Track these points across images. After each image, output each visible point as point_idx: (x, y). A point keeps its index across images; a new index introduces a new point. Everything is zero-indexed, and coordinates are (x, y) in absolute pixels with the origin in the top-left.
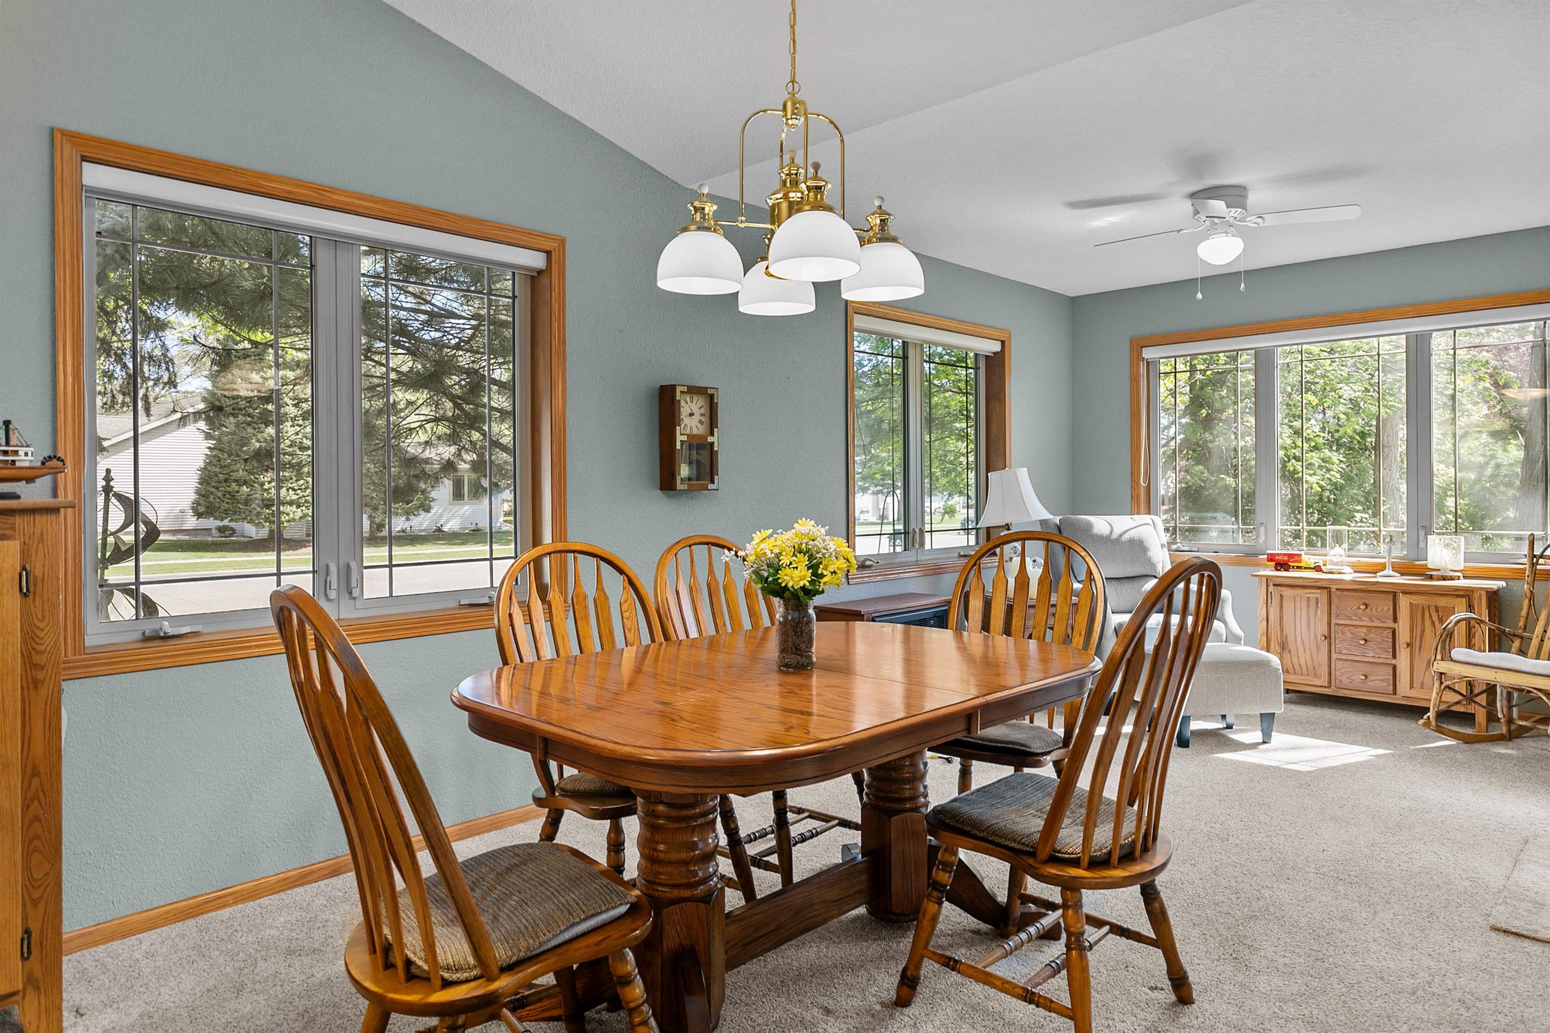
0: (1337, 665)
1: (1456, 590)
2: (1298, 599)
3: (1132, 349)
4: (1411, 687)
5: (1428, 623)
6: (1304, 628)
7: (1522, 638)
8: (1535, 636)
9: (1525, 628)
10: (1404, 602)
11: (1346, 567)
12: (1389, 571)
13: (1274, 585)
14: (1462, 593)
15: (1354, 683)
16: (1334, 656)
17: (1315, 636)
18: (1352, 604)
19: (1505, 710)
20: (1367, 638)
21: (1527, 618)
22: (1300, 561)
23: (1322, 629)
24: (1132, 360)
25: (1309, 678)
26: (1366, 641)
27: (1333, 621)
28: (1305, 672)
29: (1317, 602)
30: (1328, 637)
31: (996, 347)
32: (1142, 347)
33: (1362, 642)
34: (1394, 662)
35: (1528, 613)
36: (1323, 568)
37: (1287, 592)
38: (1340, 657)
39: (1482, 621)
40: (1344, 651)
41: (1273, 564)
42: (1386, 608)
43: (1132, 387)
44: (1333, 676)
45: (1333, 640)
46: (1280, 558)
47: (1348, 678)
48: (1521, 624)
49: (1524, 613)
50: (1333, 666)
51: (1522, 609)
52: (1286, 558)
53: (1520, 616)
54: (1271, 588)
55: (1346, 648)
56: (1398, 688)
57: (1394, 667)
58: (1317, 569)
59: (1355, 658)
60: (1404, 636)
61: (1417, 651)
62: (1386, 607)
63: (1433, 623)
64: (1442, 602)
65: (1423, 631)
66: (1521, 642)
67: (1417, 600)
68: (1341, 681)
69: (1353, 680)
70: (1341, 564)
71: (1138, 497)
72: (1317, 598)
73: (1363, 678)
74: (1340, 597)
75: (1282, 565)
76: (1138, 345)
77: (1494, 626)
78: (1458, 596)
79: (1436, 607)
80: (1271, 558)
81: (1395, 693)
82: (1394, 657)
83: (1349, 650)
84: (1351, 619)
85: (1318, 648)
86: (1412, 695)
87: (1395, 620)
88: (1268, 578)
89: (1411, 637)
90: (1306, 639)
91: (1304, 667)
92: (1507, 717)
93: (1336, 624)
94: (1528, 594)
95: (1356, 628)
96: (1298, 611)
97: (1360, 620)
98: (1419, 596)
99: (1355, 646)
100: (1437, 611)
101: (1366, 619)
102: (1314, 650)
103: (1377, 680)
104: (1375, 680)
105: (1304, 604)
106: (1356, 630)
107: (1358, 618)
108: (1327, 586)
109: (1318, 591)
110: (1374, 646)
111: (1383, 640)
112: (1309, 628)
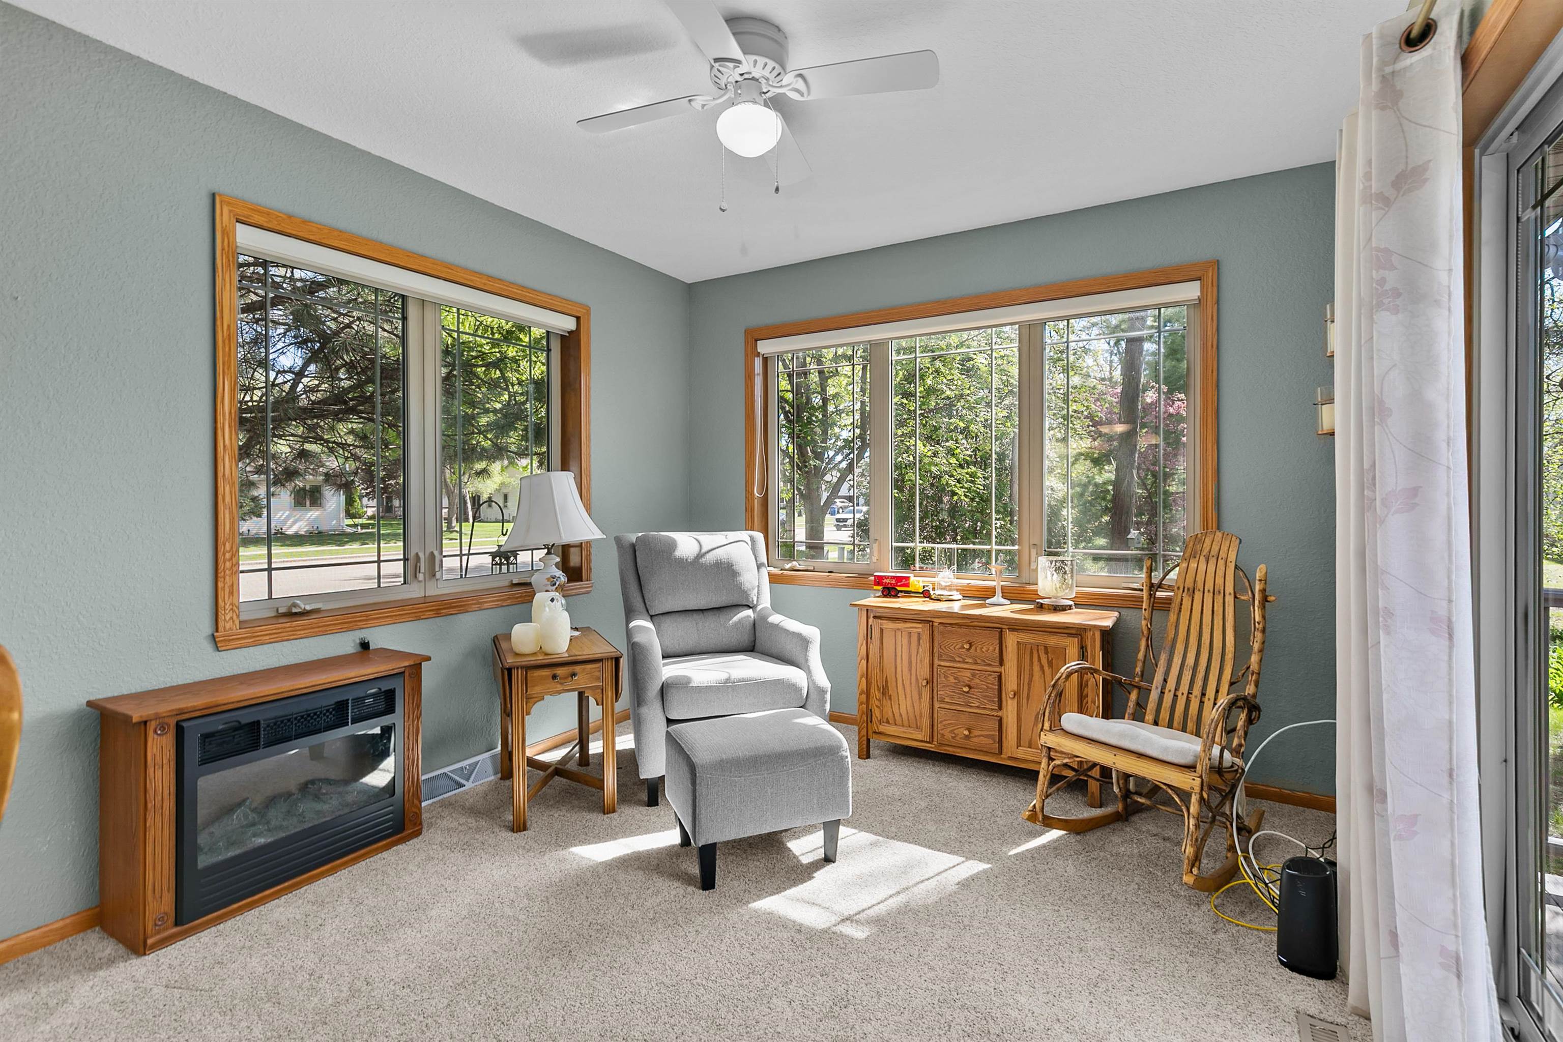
0: (940, 715)
1: (1068, 628)
2: (899, 633)
3: (746, 342)
4: (1019, 745)
5: (1036, 668)
6: (906, 670)
7: (1139, 688)
8: (1154, 686)
9: (1142, 675)
10: (1011, 640)
11: (954, 593)
12: (999, 598)
13: (875, 617)
14: (1074, 632)
15: (958, 738)
16: (937, 705)
17: (917, 679)
18: (955, 643)
19: (1121, 782)
20: (972, 684)
21: (1144, 662)
22: (907, 585)
23: (925, 672)
24: (746, 355)
25: (910, 730)
26: (970, 687)
27: (936, 662)
28: (906, 723)
29: (919, 640)
30: (930, 682)
31: (569, 324)
32: (756, 340)
33: (966, 689)
34: (999, 714)
35: (1145, 656)
36: (932, 592)
37: (888, 625)
38: (942, 705)
39: (1096, 671)
40: (947, 700)
41: (880, 588)
42: (991, 648)
43: (747, 386)
44: (935, 728)
45: (935, 684)
46: (888, 581)
47: (952, 732)
48: (1138, 670)
49: (1141, 655)
50: (935, 716)
51: (1139, 651)
52: (894, 582)
53: (1136, 660)
54: (871, 620)
55: (949, 696)
56: (1004, 745)
57: (1000, 721)
58: (926, 594)
59: (959, 708)
60: (1011, 684)
61: (1025, 701)
62: (989, 647)
63: (1042, 667)
64: (1052, 641)
65: (1031, 675)
66: (1139, 694)
67: (1025, 637)
68: (943, 735)
69: (956, 735)
70: (949, 588)
71: (752, 510)
72: (919, 634)
73: (966, 733)
74: (942, 633)
75: (890, 591)
76: (754, 336)
77: (1109, 675)
78: (1070, 635)
79: (1046, 648)
80: (879, 581)
81: (1001, 752)
82: (1000, 708)
83: (952, 697)
84: (955, 661)
85: (920, 695)
86: (1019, 756)
87: (1001, 662)
88: (868, 609)
89: (1019, 685)
90: (907, 683)
91: (904, 716)
92: (1124, 792)
93: (939, 666)
94: (1145, 632)
95: (959, 671)
96: (899, 649)
97: (964, 662)
98: (1026, 634)
99: (958, 693)
100: (1046, 653)
101: (970, 661)
102: (916, 697)
103: (982, 736)
104: (979, 736)
105: (905, 641)
106: (959, 674)
107: (961, 660)
108: (929, 619)
109: (920, 626)
110: (978, 694)
111: (988, 687)
112: (910, 670)
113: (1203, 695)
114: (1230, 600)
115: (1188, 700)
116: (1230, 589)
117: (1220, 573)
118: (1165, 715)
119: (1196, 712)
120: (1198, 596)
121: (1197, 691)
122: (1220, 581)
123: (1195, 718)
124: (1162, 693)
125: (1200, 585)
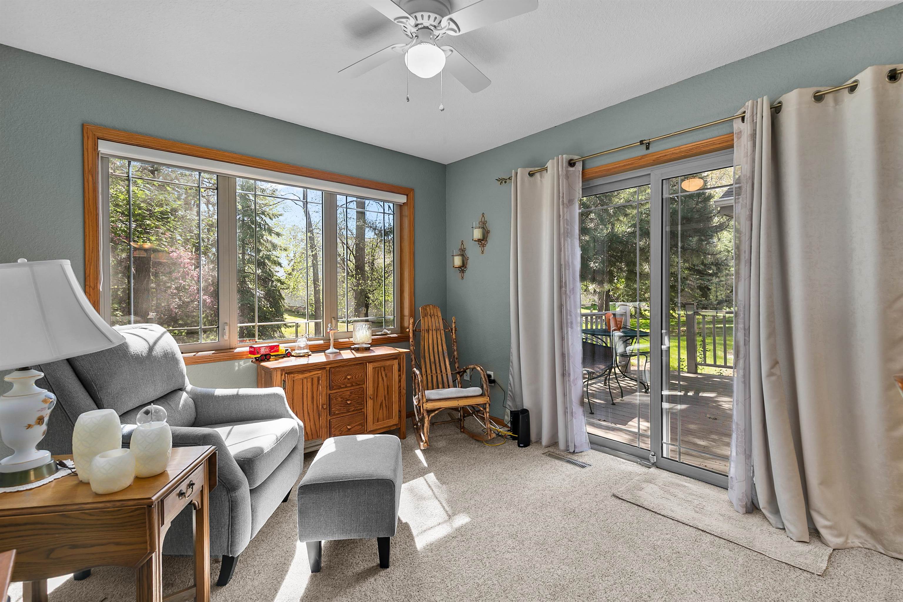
0: (331, 423)
1: (392, 356)
2: (305, 381)
4: (373, 423)
5: (380, 380)
6: (310, 403)
10: (370, 368)
11: (308, 350)
12: (333, 349)
14: (394, 357)
15: (343, 433)
16: (330, 418)
17: (317, 406)
18: (341, 377)
20: (350, 398)
22: (278, 351)
23: (323, 400)
26: (350, 400)
27: (329, 392)
29: (319, 381)
30: (326, 405)
33: (347, 402)
34: (365, 410)
37: (298, 377)
38: (333, 417)
40: (336, 413)
42: (360, 375)
44: (330, 432)
45: (328, 406)
46: (264, 350)
47: (340, 430)
50: (329, 424)
52: (267, 350)
56: (366, 426)
57: (364, 414)
58: (289, 354)
59: (344, 414)
60: (370, 391)
61: (376, 398)
63: (383, 378)
64: (386, 364)
65: (378, 384)
67: (376, 364)
69: (342, 431)
70: (305, 348)
72: (319, 377)
73: (348, 427)
74: (333, 373)
79: (385, 368)
80: (256, 351)
82: (364, 407)
83: (339, 410)
84: (341, 388)
85: (319, 415)
87: (364, 382)
89: (373, 391)
90: (311, 411)
93: (331, 394)
95: (343, 393)
96: (305, 390)
97: (346, 387)
98: (377, 363)
99: (343, 406)
100: (384, 370)
101: (349, 385)
102: (317, 417)
103: (356, 426)
104: (355, 426)
105: (309, 384)
106: (343, 395)
107: (344, 386)
108: (323, 367)
109: (320, 372)
110: (353, 403)
111: (359, 397)
112: (313, 402)
113: (441, 372)
114: (443, 332)
115: (437, 376)
116: (442, 328)
117: (437, 322)
118: (430, 385)
119: (441, 380)
120: (430, 332)
121: (439, 372)
122: (438, 325)
123: (441, 382)
124: (427, 376)
125: (431, 328)
